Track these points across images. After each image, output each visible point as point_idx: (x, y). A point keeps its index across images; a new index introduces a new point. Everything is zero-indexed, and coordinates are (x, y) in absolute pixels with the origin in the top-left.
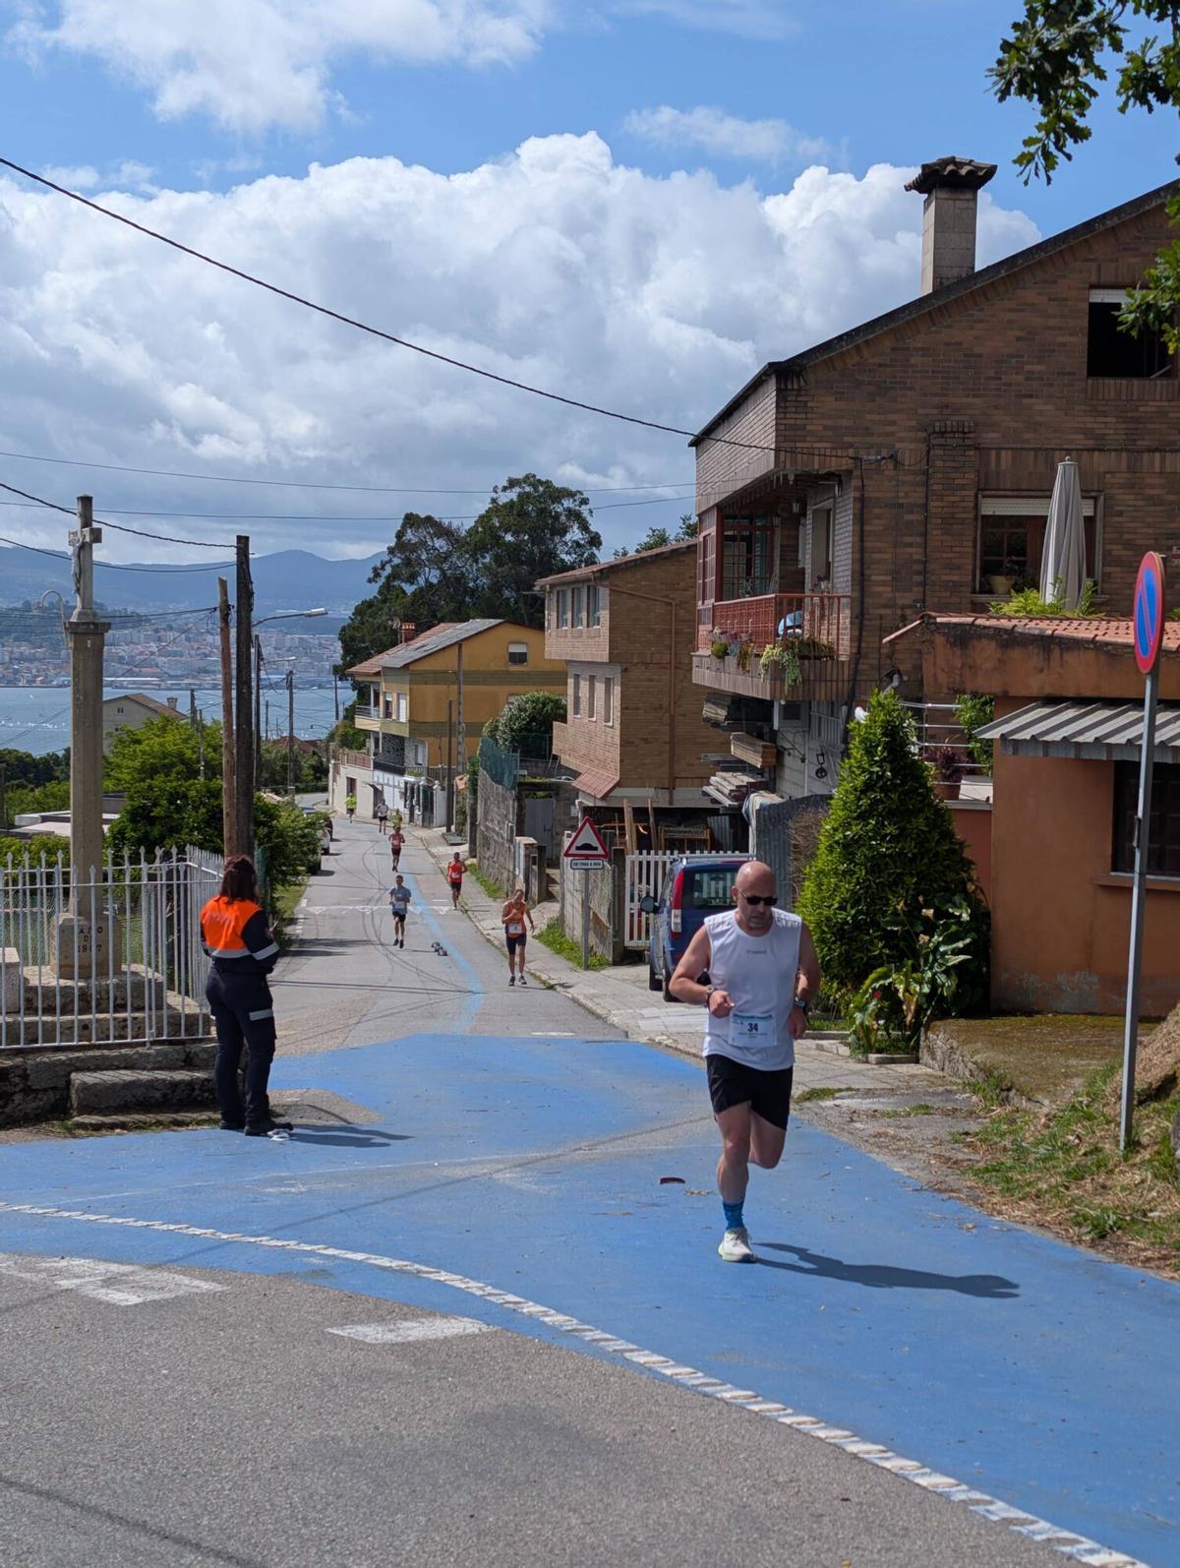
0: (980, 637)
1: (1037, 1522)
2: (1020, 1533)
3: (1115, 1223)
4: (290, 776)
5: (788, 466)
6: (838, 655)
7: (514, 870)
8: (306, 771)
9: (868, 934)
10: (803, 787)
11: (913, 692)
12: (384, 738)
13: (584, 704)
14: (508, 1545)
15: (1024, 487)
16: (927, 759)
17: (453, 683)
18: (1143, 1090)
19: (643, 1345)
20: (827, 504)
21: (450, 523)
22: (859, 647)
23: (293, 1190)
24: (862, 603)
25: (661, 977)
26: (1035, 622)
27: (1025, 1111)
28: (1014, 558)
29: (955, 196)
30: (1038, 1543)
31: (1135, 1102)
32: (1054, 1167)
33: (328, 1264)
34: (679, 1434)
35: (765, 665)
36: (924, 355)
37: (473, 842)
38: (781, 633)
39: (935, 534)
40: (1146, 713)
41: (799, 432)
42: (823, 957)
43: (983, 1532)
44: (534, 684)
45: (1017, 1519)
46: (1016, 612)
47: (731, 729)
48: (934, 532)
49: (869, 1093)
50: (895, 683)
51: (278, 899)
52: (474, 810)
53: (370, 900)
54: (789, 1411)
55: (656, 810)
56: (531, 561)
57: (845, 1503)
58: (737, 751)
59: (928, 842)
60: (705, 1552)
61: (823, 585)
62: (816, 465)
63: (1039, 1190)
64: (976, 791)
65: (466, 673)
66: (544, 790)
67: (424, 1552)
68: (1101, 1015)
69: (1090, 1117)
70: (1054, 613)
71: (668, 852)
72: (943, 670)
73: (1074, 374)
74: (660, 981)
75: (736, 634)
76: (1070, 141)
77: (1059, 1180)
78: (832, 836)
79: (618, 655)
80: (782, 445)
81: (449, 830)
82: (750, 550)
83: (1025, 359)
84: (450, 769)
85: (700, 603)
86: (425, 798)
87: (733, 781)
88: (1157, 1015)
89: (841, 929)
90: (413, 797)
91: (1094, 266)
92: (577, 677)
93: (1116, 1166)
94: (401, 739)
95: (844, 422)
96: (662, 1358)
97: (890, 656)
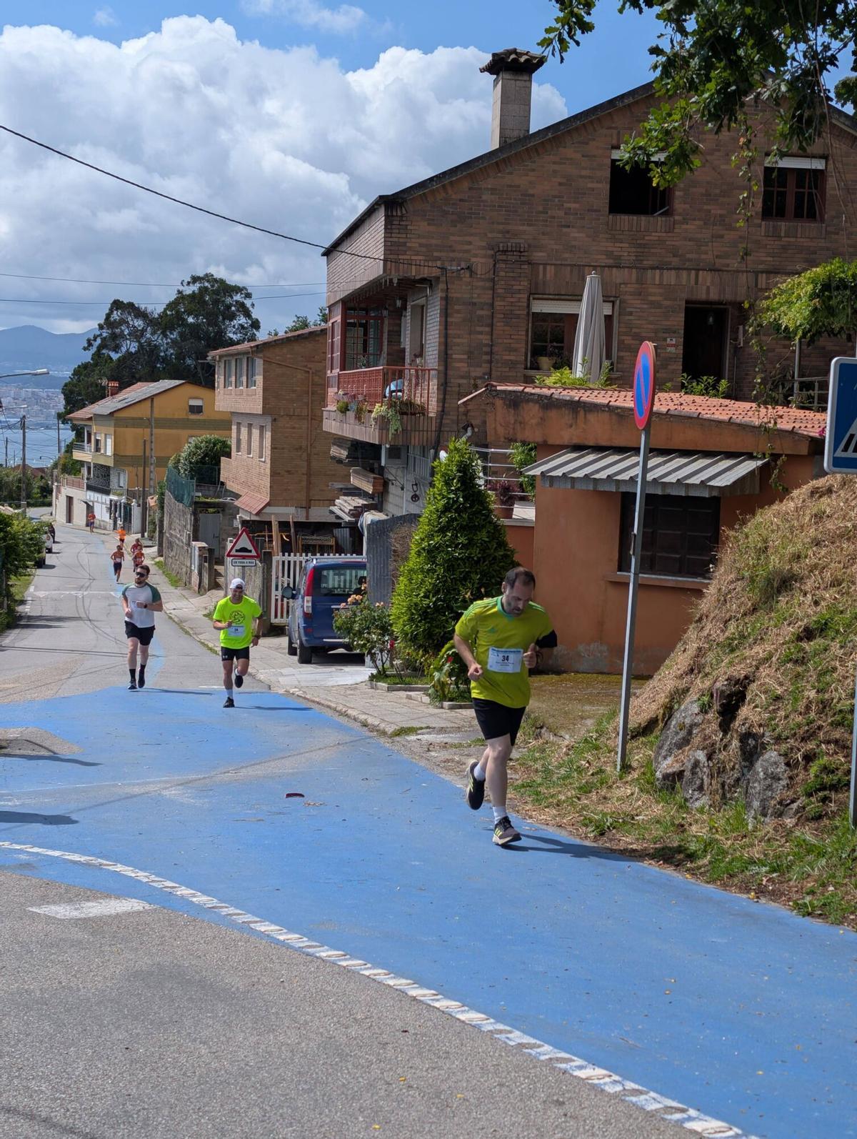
0: (528, 401)
1: (543, 1046)
2: (530, 1054)
3: (611, 824)
4: (24, 494)
5: (393, 272)
6: (428, 413)
7: (191, 566)
8: (36, 491)
9: (445, 615)
10: (402, 508)
11: (481, 441)
12: (95, 467)
13: (244, 445)
14: (153, 1070)
15: (563, 293)
16: (490, 489)
17: (147, 427)
18: (635, 728)
19: (265, 918)
20: (422, 301)
21: (146, 308)
22: (443, 407)
23: (10, 804)
24: (446, 374)
25: (296, 646)
26: (567, 391)
27: (553, 744)
28: (555, 344)
29: (516, 78)
30: (543, 1061)
31: (629, 737)
32: (571, 784)
33: (32, 859)
34: (286, 984)
35: (374, 419)
36: (492, 194)
37: (161, 545)
38: (387, 395)
39: (499, 326)
40: (641, 459)
41: (400, 248)
42: (412, 632)
43: (503, 1054)
44: (208, 429)
45: (529, 1044)
46: (555, 383)
47: (351, 464)
48: (498, 324)
49: (442, 730)
50: (469, 433)
51: (11, 586)
52: (161, 521)
53: (82, 587)
54: (369, 965)
55: (296, 524)
56: (207, 338)
57: (404, 1034)
58: (355, 481)
59: (489, 549)
60: (299, 1072)
61: (418, 361)
62: (413, 273)
63: (558, 801)
64: (525, 513)
65: (156, 420)
66: (214, 507)
67: (89, 1076)
68: (608, 674)
69: (597, 748)
70: (581, 385)
71: (304, 554)
72: (501, 425)
73: (600, 211)
74: (296, 648)
75: (354, 395)
76: (579, 32)
77: (574, 793)
78: (420, 544)
79: (268, 409)
80: (390, 256)
81: (143, 536)
82: (366, 334)
83: (565, 199)
84: (144, 491)
85: (329, 372)
86: (125, 512)
87: (351, 502)
88: (647, 674)
89: (425, 612)
90: (116, 511)
91: (615, 132)
92: (239, 424)
93: (614, 783)
94: (108, 468)
95: (434, 242)
96: (278, 928)
97: (466, 414)
